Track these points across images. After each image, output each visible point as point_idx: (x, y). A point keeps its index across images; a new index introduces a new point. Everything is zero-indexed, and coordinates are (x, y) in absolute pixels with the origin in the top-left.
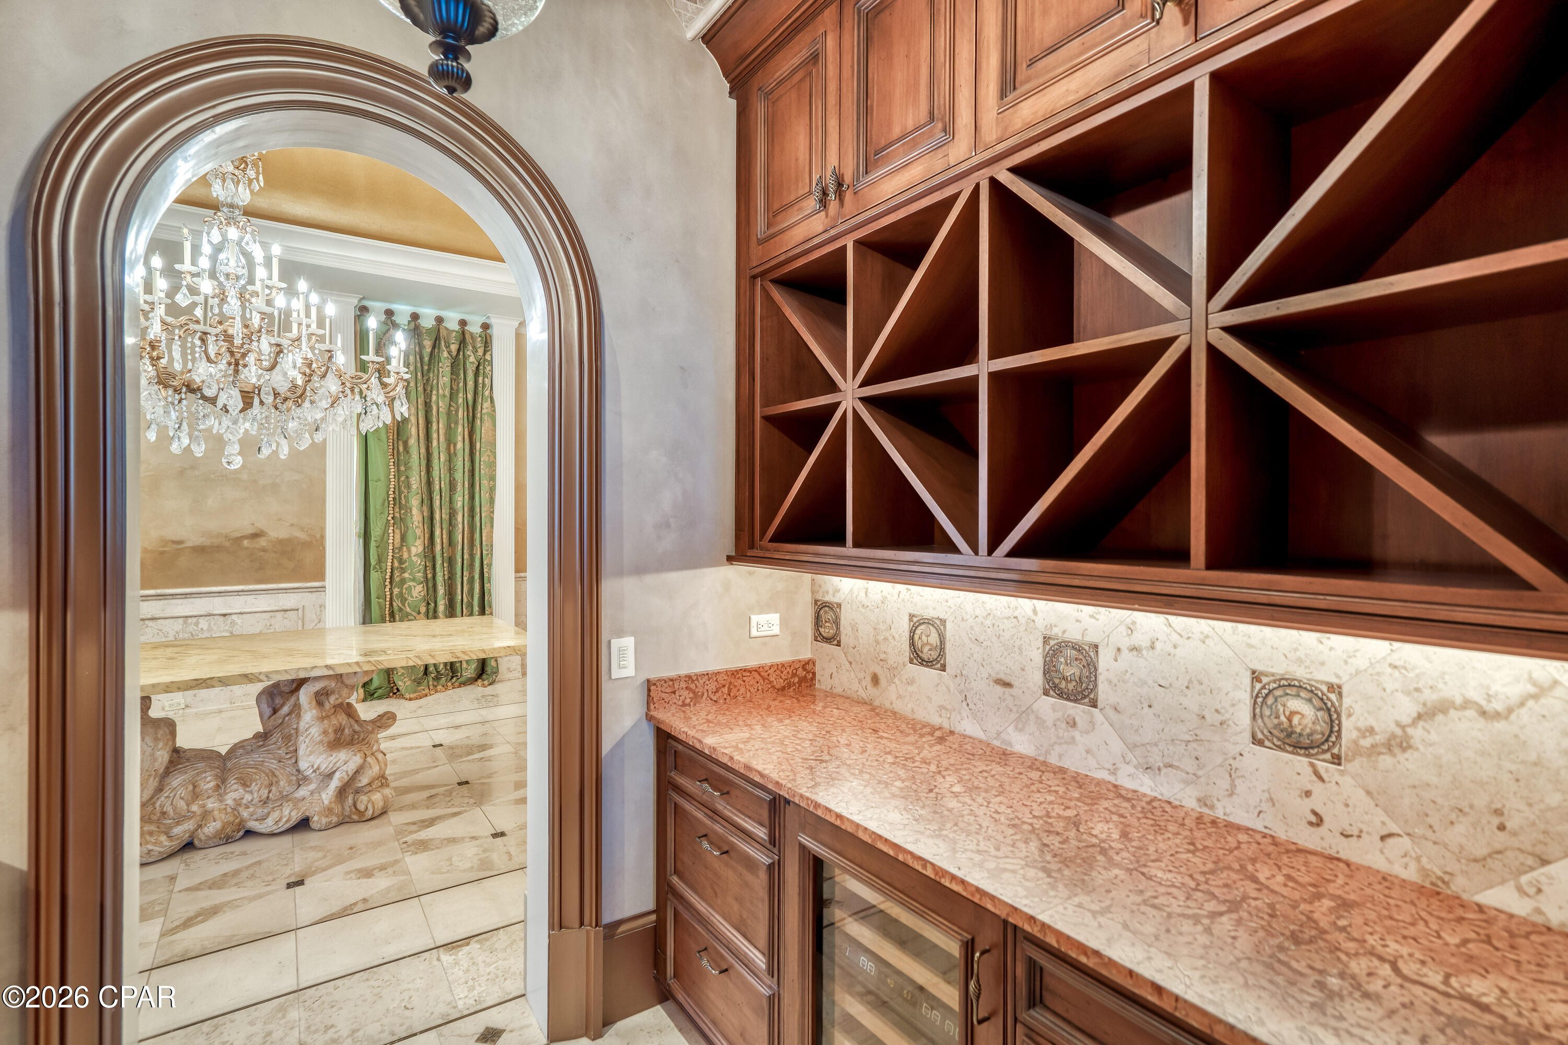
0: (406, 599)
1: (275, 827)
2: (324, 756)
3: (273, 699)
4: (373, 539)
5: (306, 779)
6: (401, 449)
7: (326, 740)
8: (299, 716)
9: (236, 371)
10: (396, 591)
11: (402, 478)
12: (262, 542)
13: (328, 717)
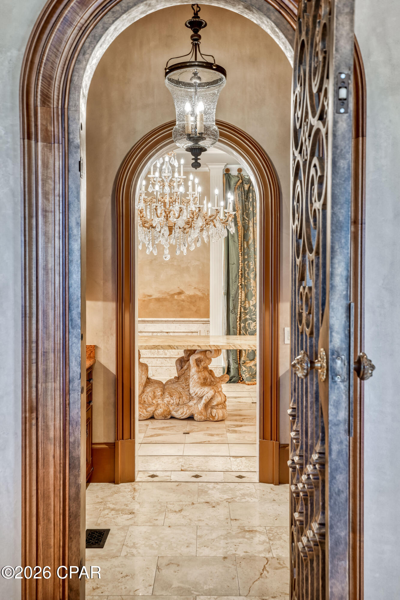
0: (247, 330)
1: (181, 416)
2: (199, 388)
3: (181, 363)
4: (231, 296)
5: (192, 397)
6: (246, 246)
7: (200, 382)
8: (190, 370)
9: (167, 219)
10: (242, 325)
11: (246, 263)
12: (182, 297)
13: (200, 371)
